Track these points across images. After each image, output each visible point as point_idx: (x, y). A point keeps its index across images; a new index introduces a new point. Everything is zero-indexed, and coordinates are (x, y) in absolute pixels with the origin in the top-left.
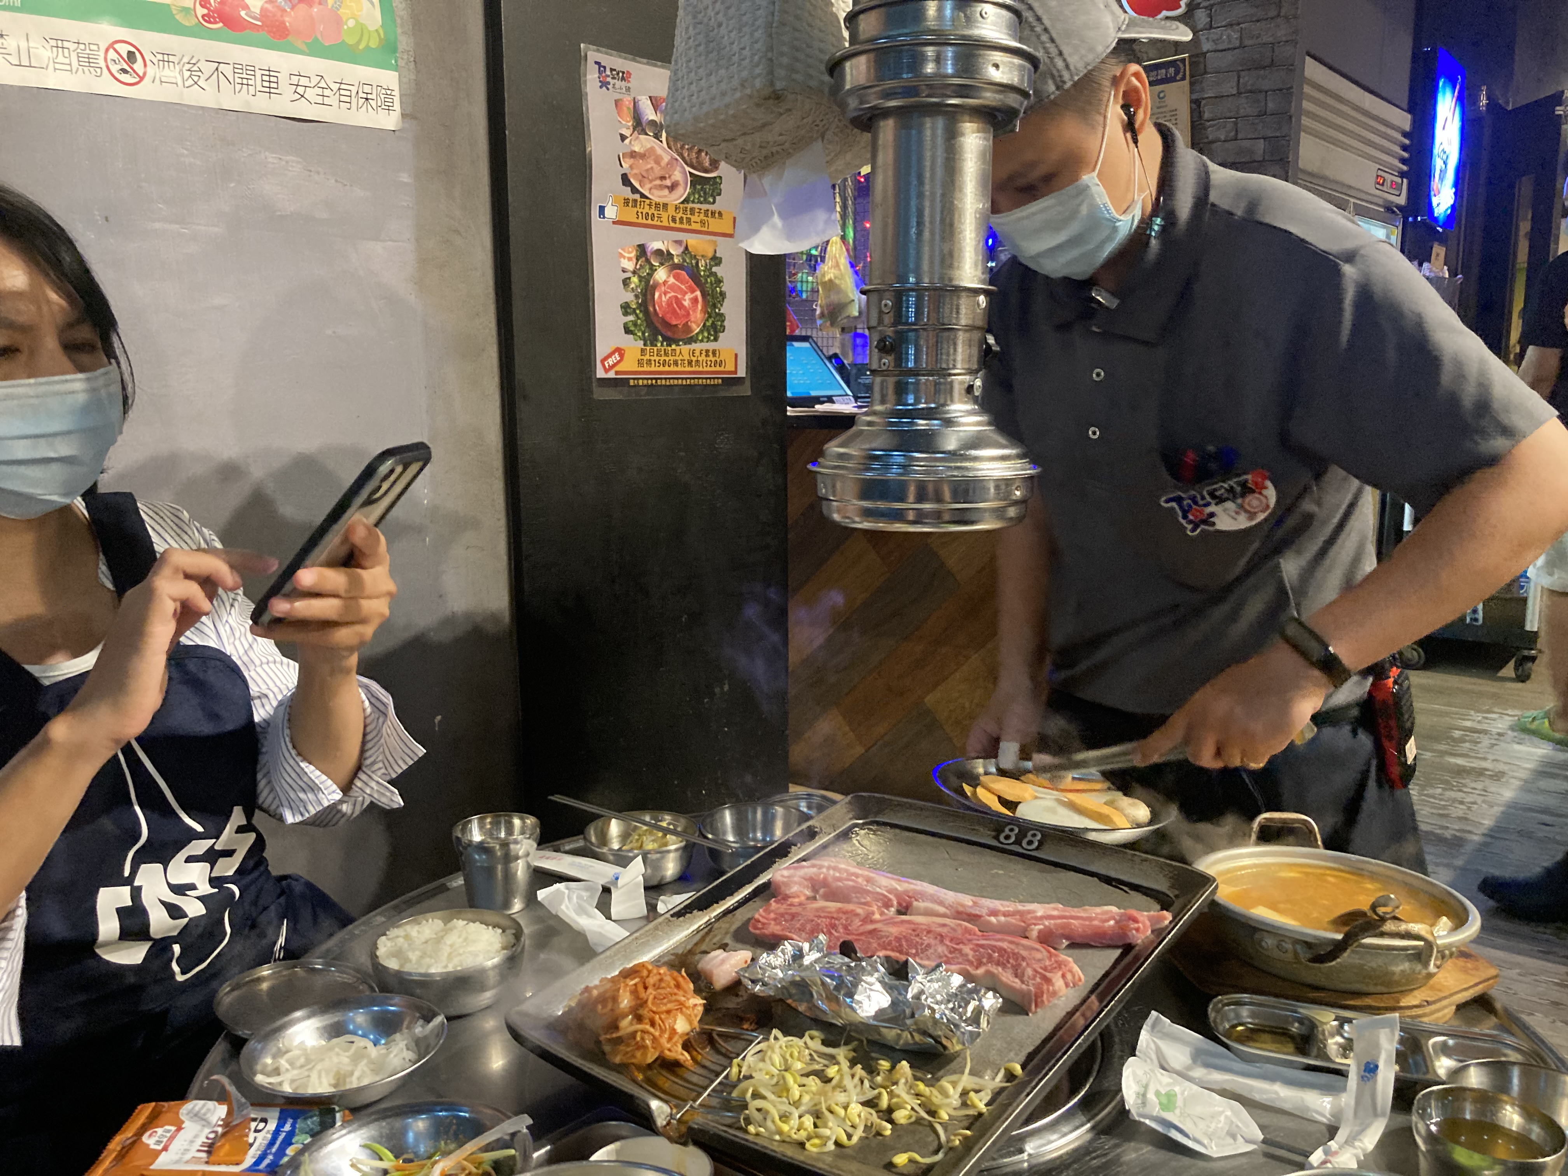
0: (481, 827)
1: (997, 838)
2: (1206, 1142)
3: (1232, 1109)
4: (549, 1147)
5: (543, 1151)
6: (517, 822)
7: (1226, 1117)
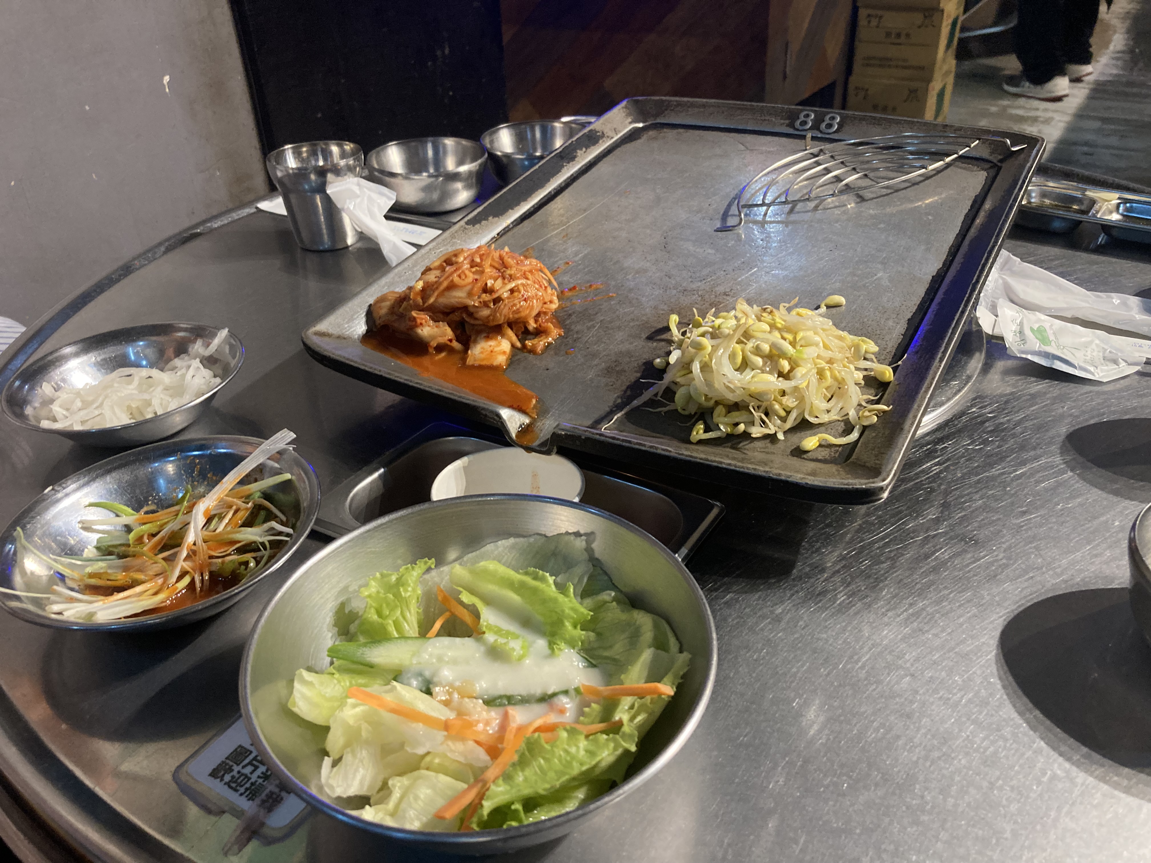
0: (297, 154)
1: (792, 125)
2: (1092, 369)
3: (1098, 338)
4: (382, 470)
5: (376, 475)
6: (335, 149)
7: (1097, 345)
